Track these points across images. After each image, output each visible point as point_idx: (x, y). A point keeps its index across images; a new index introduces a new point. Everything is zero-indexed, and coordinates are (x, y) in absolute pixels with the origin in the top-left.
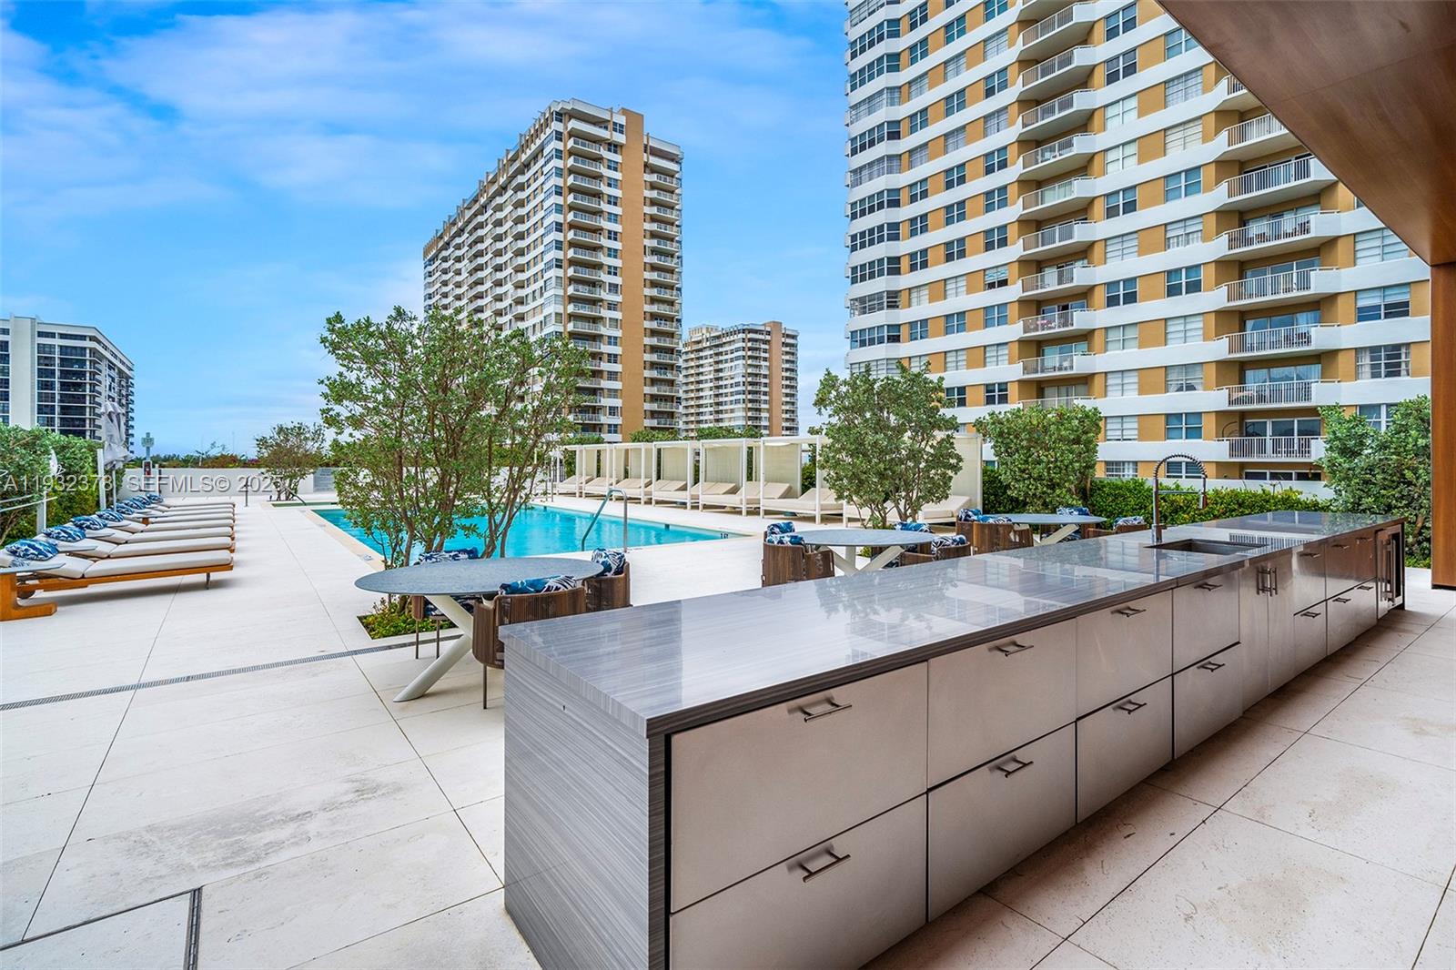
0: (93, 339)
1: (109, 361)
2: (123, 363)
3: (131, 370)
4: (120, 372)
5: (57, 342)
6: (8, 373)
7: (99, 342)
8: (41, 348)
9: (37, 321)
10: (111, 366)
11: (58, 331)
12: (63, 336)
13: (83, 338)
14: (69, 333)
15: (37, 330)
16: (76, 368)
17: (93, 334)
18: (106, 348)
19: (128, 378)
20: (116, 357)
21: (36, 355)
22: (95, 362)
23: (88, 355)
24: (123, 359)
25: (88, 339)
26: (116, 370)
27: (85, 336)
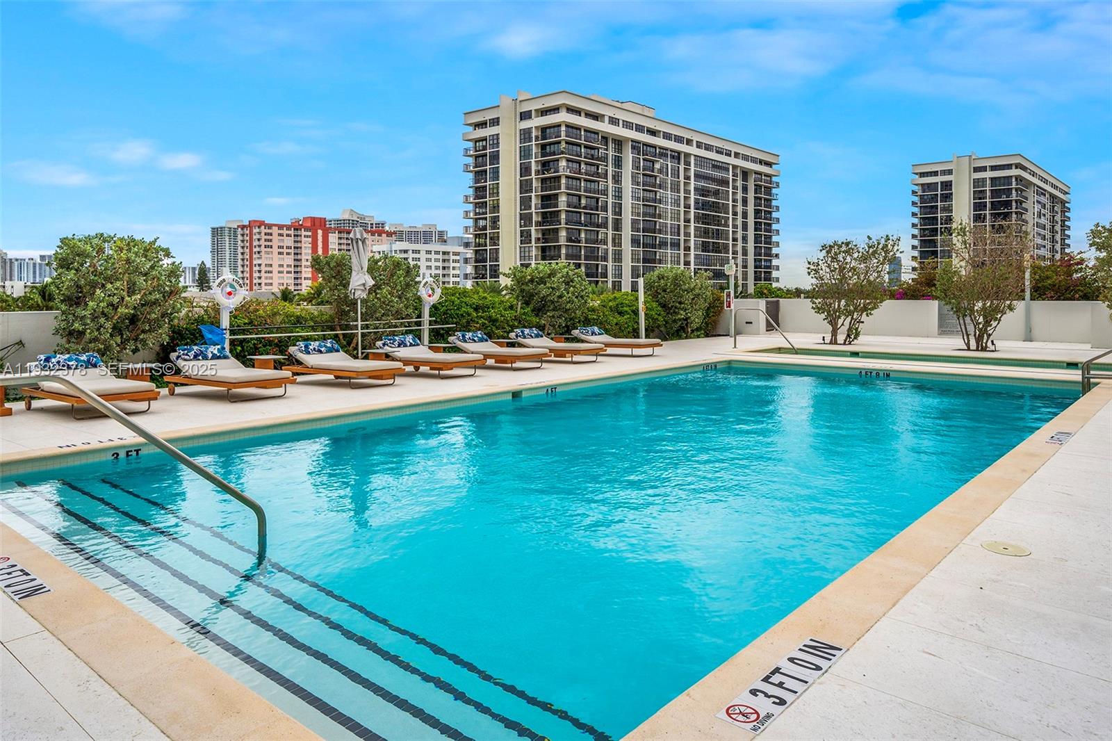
0: (1018, 166)
1: (1038, 186)
2: (1056, 187)
3: (1066, 193)
4: (1053, 197)
5: (989, 174)
6: (952, 210)
7: (1024, 168)
8: (977, 183)
9: (973, 157)
10: (1042, 192)
11: (988, 163)
12: (994, 168)
13: (1009, 167)
14: (998, 164)
15: (972, 166)
16: (1004, 198)
17: (1018, 162)
18: (1034, 174)
19: (1063, 202)
20: (1046, 182)
21: (972, 189)
22: (1022, 191)
23: (1014, 183)
24: (1055, 182)
25: (1014, 167)
26: (1047, 196)
27: (1011, 165)
